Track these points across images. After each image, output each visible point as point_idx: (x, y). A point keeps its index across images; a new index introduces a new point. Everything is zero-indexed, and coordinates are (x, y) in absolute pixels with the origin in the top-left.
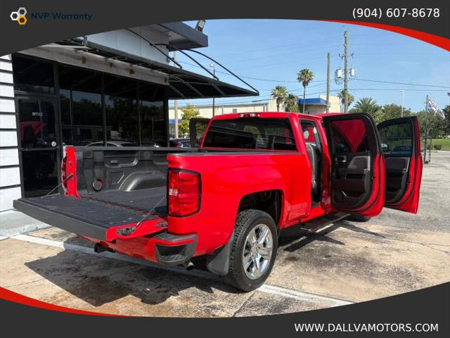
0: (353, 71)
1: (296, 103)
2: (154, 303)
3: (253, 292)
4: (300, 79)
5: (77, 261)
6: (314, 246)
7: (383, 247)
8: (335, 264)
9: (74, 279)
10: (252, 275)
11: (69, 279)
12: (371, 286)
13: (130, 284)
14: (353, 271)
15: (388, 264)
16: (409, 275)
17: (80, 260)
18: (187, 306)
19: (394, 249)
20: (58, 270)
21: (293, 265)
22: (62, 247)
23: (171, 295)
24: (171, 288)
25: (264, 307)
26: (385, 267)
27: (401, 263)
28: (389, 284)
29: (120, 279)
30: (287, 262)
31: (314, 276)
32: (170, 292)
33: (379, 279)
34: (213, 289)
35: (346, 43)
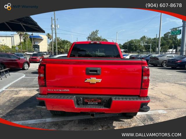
0: (58, 26)
1: (28, 37)
35: (54, 14)
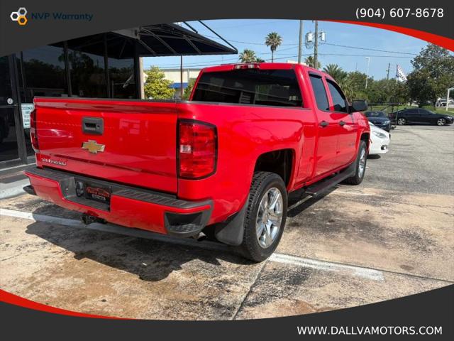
0: (323, 34)
2: (156, 280)
3: (264, 262)
4: (268, 43)
5: (53, 234)
6: (314, 211)
7: (384, 210)
8: (342, 229)
9: (54, 255)
10: (264, 243)
11: (46, 255)
12: (386, 251)
13: (122, 258)
14: (362, 235)
15: (395, 227)
16: (419, 238)
17: (58, 233)
18: (194, 282)
19: (395, 212)
20: (32, 245)
21: (297, 231)
22: (32, 218)
23: (173, 269)
24: (171, 261)
25: (281, 279)
26: (392, 230)
27: (407, 226)
28: (402, 247)
29: (110, 254)
30: (291, 228)
31: (324, 243)
32: (171, 266)
33: (390, 243)
34: (219, 260)
